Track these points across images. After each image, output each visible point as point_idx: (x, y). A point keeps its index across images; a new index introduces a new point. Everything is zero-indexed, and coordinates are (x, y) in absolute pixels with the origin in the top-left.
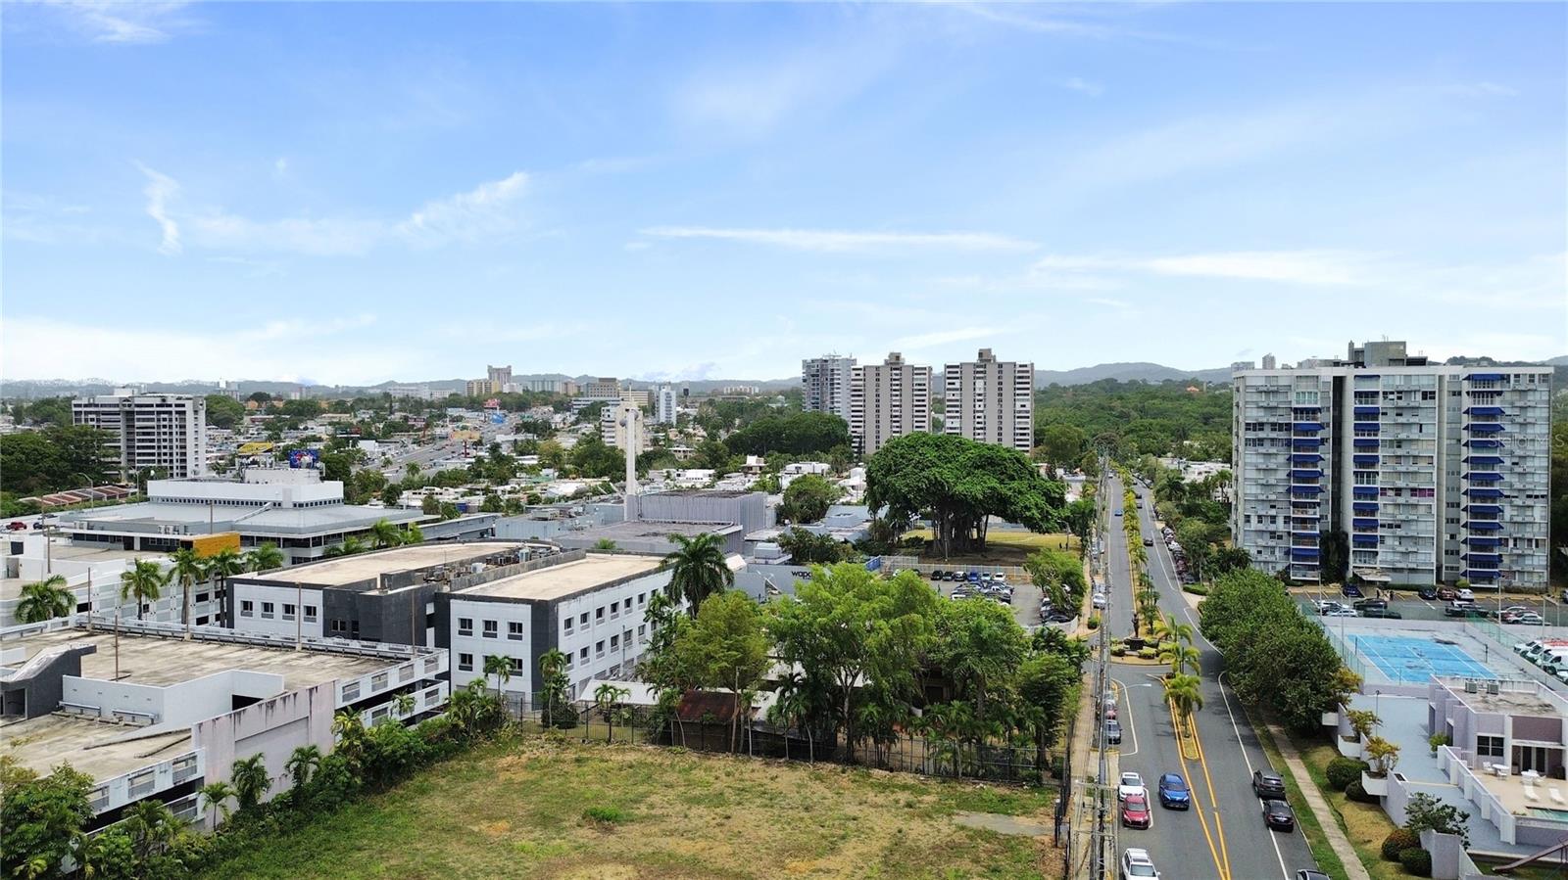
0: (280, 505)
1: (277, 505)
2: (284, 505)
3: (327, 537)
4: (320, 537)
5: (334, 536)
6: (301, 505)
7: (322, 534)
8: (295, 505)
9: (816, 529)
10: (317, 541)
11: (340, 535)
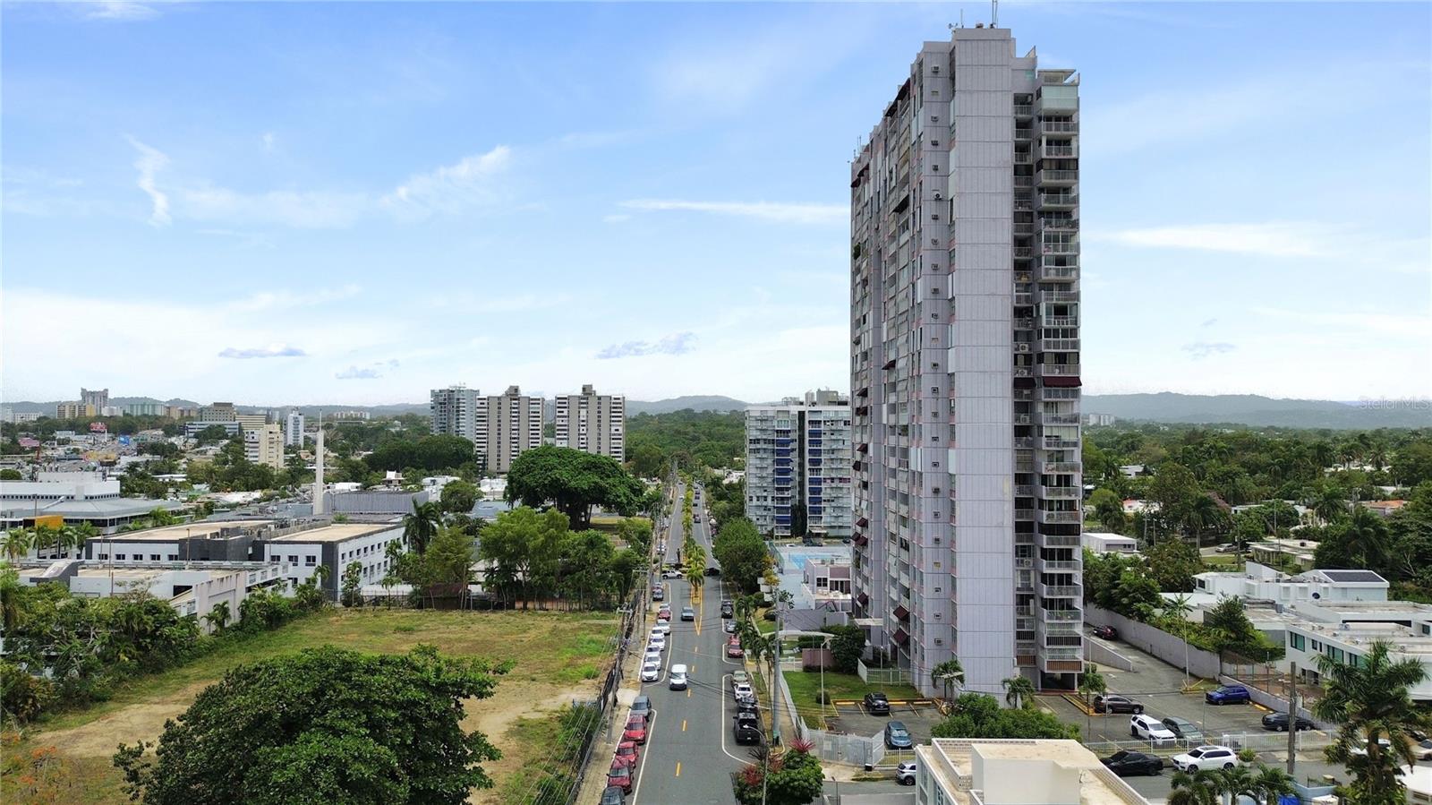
0: (72, 498)
1: (70, 498)
2: (75, 498)
3: (118, 519)
4: (114, 519)
5: (122, 519)
6: (92, 498)
7: (116, 517)
8: (87, 498)
9: (472, 515)
10: (112, 522)
11: (126, 518)
